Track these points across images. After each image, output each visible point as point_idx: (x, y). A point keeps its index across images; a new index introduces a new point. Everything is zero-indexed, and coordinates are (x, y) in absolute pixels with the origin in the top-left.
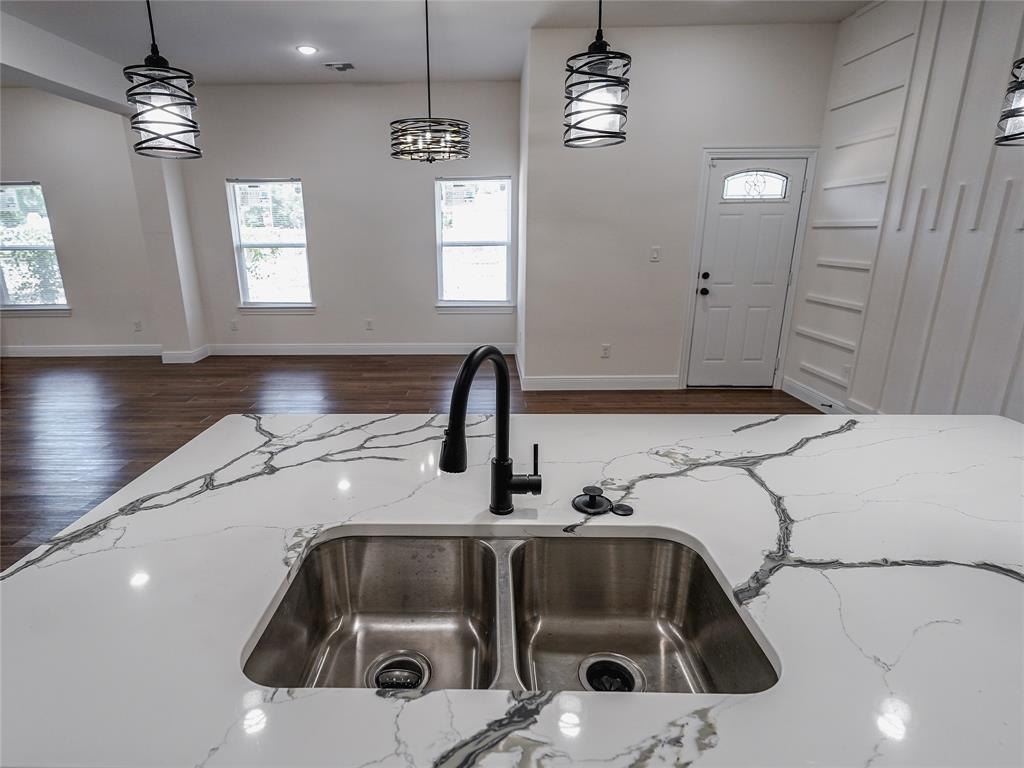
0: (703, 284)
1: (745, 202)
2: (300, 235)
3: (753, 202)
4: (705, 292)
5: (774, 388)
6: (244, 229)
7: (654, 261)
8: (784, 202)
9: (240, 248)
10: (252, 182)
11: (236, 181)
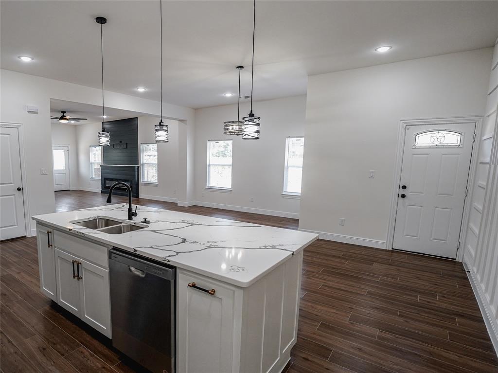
0: (402, 192)
1: (429, 147)
2: (229, 160)
3: (436, 147)
4: (403, 196)
5: (457, 260)
6: (212, 158)
7: (372, 177)
8: (458, 148)
9: (209, 165)
10: (217, 140)
11: (212, 140)
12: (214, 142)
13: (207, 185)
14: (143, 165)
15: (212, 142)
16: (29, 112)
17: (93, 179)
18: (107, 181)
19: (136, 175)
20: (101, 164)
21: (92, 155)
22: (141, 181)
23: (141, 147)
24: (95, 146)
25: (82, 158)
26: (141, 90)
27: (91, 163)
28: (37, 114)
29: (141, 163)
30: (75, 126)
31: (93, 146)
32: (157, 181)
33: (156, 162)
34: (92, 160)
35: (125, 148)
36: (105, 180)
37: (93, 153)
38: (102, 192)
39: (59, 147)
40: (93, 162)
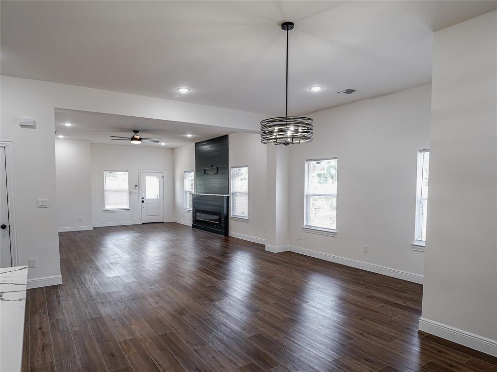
9: (307, 196)
10: (318, 160)
11: (311, 160)
12: (315, 163)
13: (305, 224)
14: (233, 194)
15: (312, 163)
16: (22, 126)
17: (186, 210)
18: (198, 214)
19: (225, 207)
21: (186, 182)
22: (231, 214)
23: (232, 171)
24: (190, 172)
25: (178, 185)
26: (184, 90)
27: (185, 192)
28: (35, 128)
29: (232, 191)
30: (173, 150)
31: (188, 172)
34: (186, 188)
35: (215, 174)
36: (196, 211)
37: (187, 179)
38: (193, 226)
39: (151, 173)
40: (187, 190)
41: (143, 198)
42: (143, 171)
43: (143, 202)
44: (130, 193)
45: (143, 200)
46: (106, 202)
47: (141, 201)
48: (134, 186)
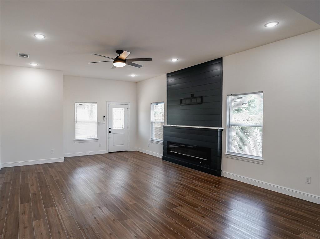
14: (229, 127)
17: (152, 141)
19: (218, 142)
20: (163, 124)
21: (152, 113)
22: (226, 151)
23: (228, 100)
24: (157, 103)
25: (142, 116)
27: (152, 123)
29: (227, 124)
30: (137, 83)
31: (154, 103)
32: (261, 155)
33: (262, 124)
34: (153, 119)
35: (199, 104)
36: (168, 143)
37: (155, 110)
38: (164, 158)
39: (117, 105)
40: (154, 121)
41: (110, 129)
42: (110, 103)
43: (110, 132)
44: (98, 124)
45: (110, 130)
46: (76, 132)
47: (108, 132)
48: (102, 117)
